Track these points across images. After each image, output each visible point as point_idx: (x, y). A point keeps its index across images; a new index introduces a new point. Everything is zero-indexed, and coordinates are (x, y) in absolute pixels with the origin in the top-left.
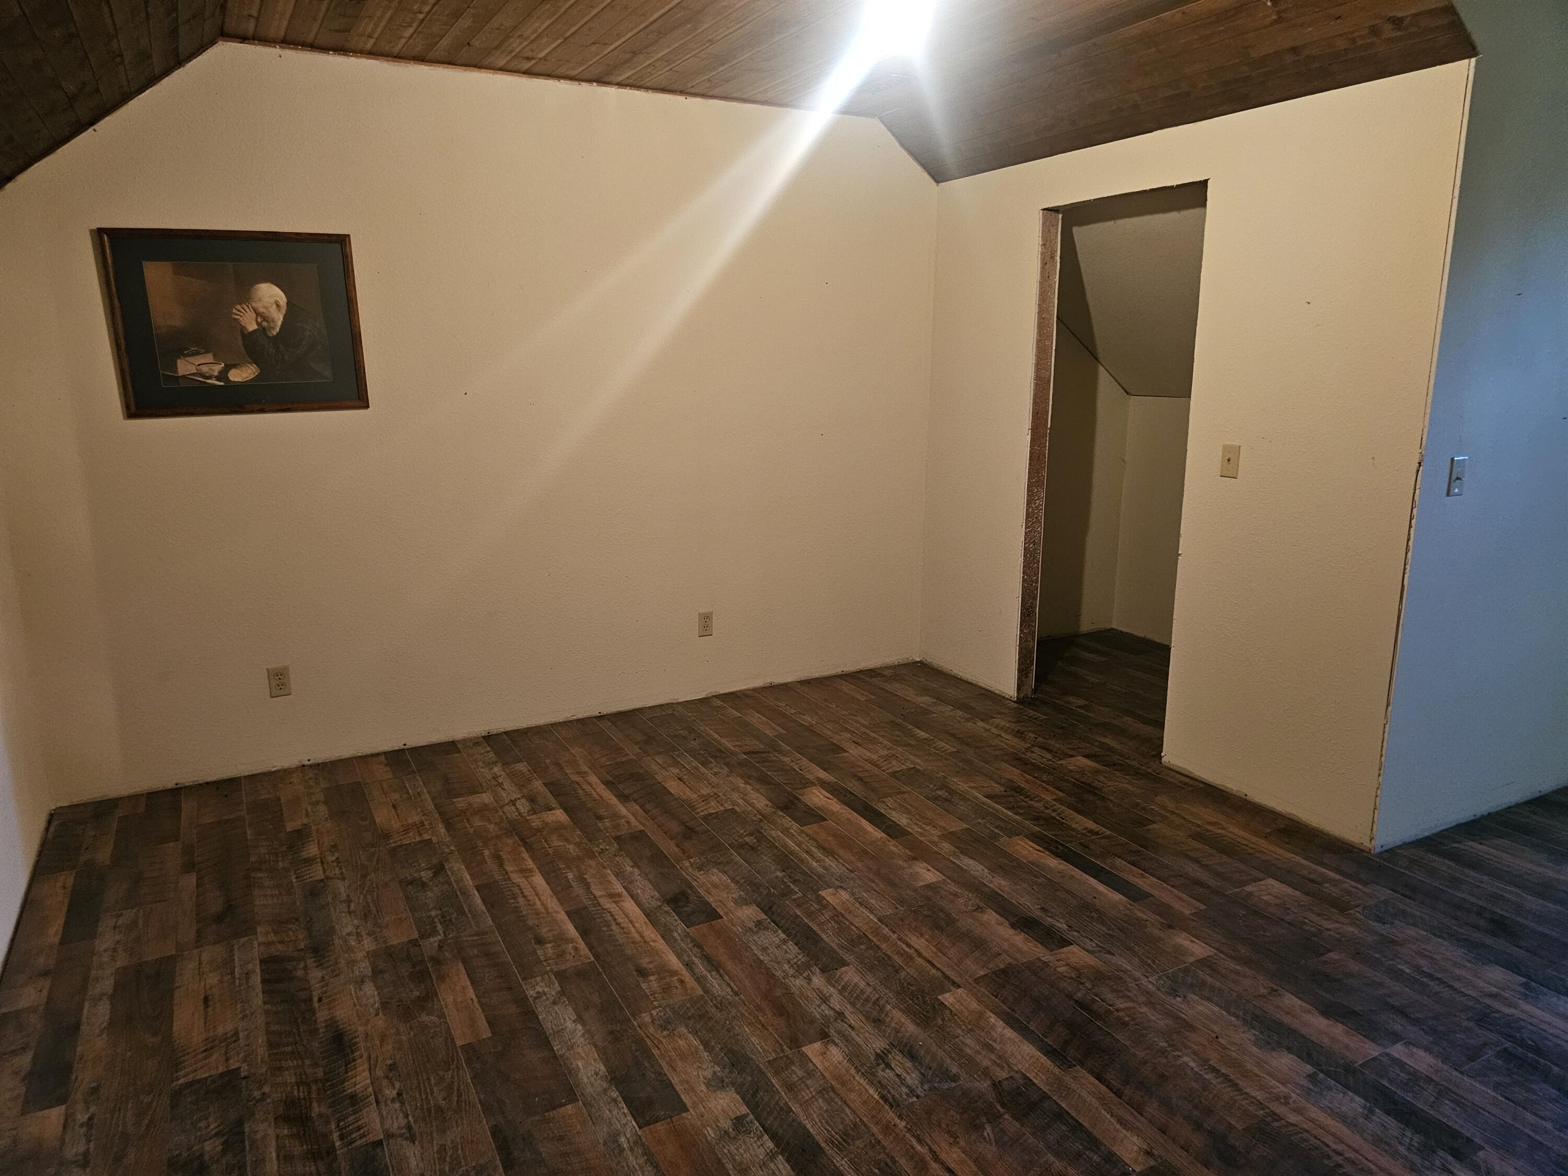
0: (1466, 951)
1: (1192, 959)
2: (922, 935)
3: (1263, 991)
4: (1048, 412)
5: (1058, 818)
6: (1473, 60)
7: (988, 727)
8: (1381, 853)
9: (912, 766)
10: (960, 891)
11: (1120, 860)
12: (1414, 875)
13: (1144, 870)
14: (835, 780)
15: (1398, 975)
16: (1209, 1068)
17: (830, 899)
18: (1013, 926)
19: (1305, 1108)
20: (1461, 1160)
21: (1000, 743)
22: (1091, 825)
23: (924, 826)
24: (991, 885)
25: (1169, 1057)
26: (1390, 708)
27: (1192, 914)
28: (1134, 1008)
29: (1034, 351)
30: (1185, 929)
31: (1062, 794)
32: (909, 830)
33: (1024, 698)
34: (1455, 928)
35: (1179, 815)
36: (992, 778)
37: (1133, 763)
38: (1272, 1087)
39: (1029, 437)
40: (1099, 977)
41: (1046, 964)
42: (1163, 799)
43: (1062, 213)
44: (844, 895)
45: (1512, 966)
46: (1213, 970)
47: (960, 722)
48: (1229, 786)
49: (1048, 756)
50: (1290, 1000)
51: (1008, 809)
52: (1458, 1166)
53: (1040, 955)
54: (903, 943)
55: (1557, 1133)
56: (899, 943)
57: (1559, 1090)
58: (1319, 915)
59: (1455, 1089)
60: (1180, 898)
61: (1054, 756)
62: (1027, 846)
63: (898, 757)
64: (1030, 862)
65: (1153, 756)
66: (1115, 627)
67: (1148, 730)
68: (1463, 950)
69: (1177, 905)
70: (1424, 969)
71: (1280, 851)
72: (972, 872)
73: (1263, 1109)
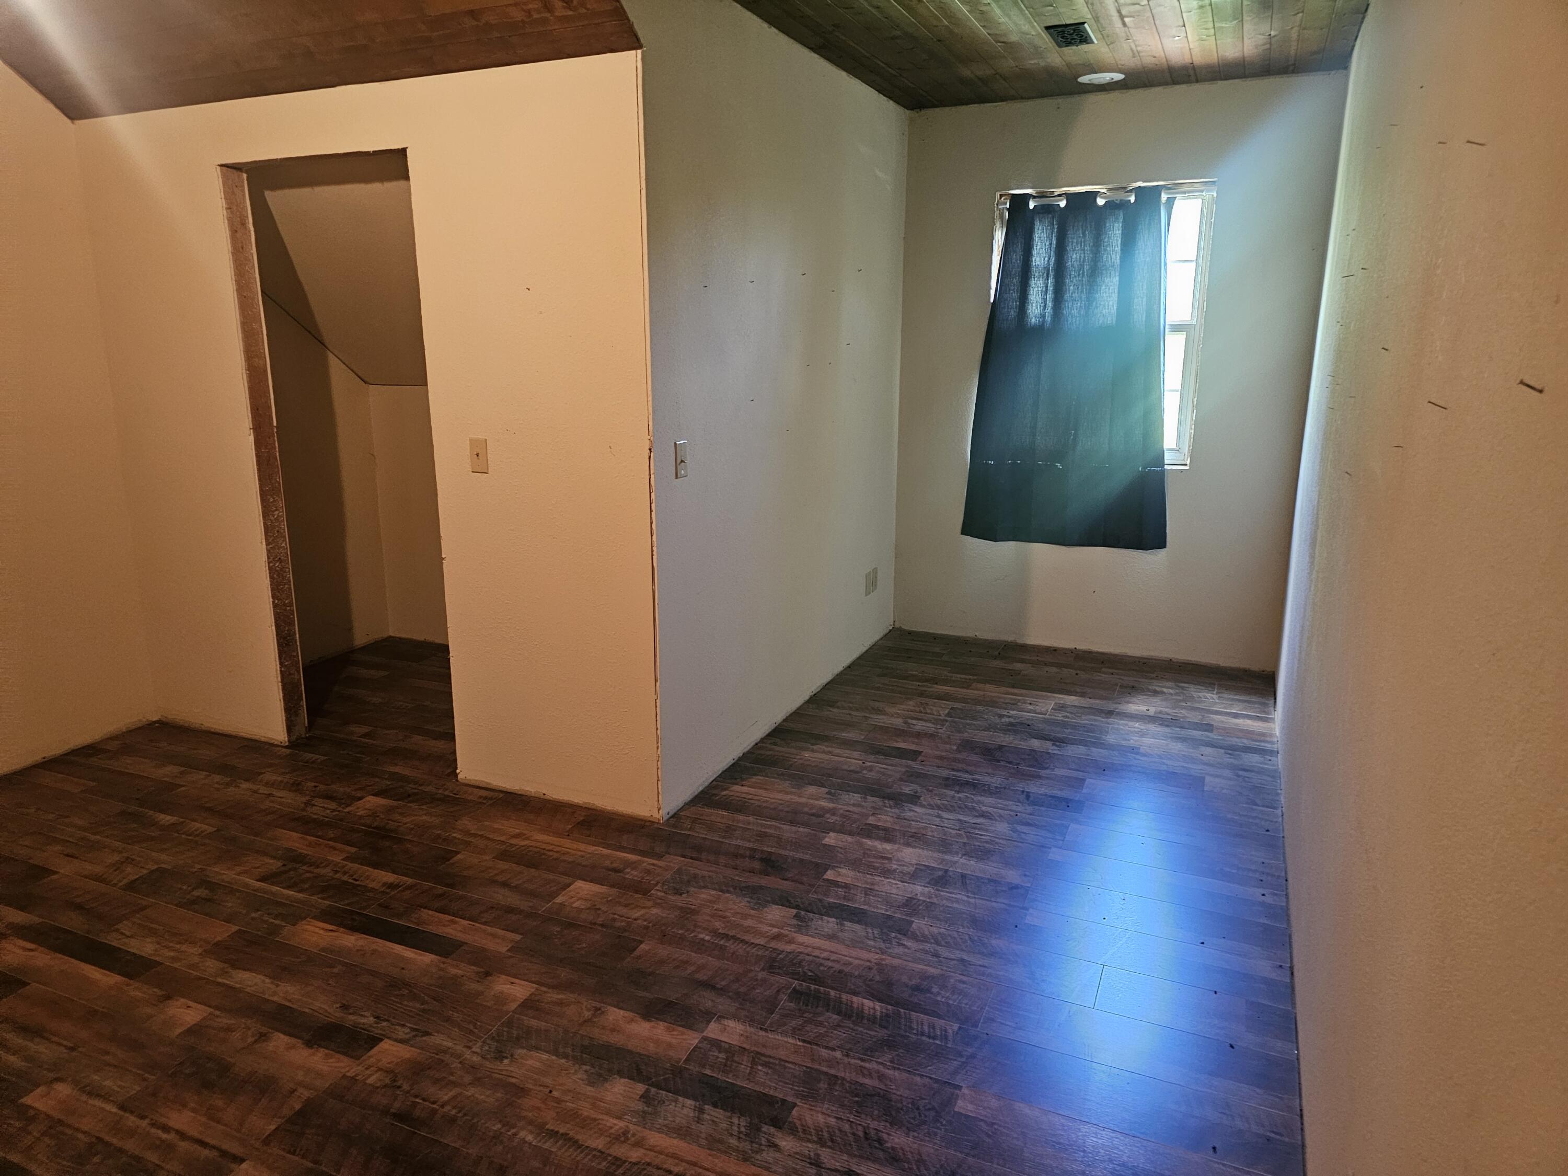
0: (749, 899)
1: (513, 1006)
2: (184, 1105)
3: (587, 1014)
4: (271, 407)
5: (351, 881)
6: (639, 51)
7: (255, 787)
8: (668, 820)
9: (156, 867)
10: (233, 1021)
11: (426, 911)
12: (697, 835)
13: (453, 915)
14: (41, 920)
15: (699, 946)
16: (547, 1133)
17: (38, 1105)
18: (309, 1044)
19: (643, 1138)
20: (780, 1128)
21: (271, 805)
22: (390, 878)
23: (178, 946)
24: (275, 999)
25: (505, 1140)
26: (658, 684)
27: (509, 950)
28: (460, 1094)
29: (240, 335)
30: (502, 972)
31: (353, 850)
32: (157, 959)
33: (297, 739)
34: (737, 878)
35: (481, 836)
36: (265, 854)
37: (427, 789)
38: (611, 1128)
39: (252, 438)
40: (417, 1070)
41: (353, 1079)
42: (466, 823)
43: (246, 172)
44: (63, 1090)
45: (784, 901)
46: (537, 1009)
47: (218, 789)
48: (527, 789)
49: (333, 805)
50: (615, 1015)
51: (288, 888)
52: (780, 1135)
53: (343, 1071)
54: (158, 1128)
55: (846, 1060)
56: (153, 1130)
57: (839, 1014)
58: (626, 906)
59: (763, 1050)
60: (494, 936)
61: (340, 804)
62: (317, 930)
63: (133, 860)
64: (323, 950)
65: (448, 775)
66: (393, 635)
67: (439, 746)
68: (746, 899)
69: (491, 945)
70: (720, 931)
71: (582, 847)
72: (248, 989)
73: (605, 1159)
